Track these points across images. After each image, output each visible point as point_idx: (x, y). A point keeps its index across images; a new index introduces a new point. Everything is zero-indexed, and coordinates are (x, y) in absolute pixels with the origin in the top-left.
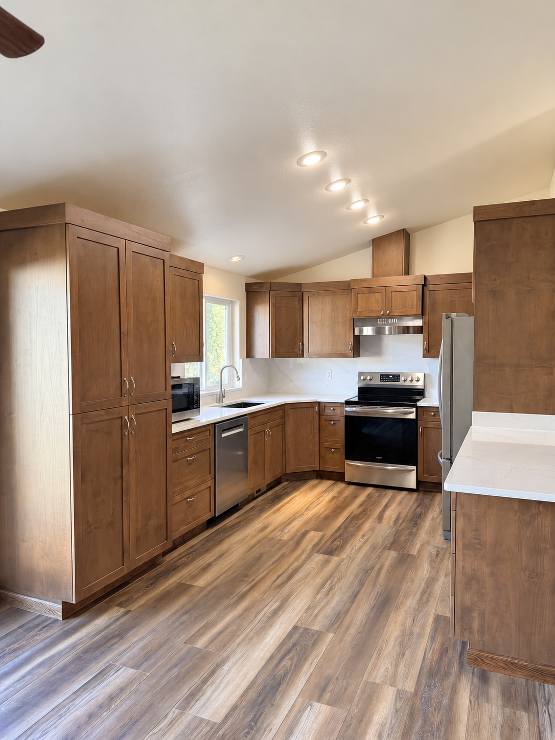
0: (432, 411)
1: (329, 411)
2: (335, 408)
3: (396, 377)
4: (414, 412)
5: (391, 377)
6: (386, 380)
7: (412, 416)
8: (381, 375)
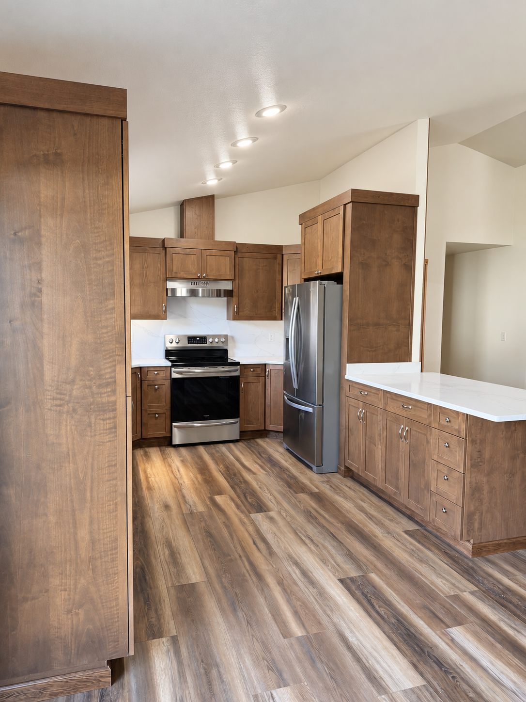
0: (252, 368)
1: (151, 376)
2: (159, 372)
3: (203, 339)
4: (238, 370)
5: (198, 339)
6: (194, 342)
7: (237, 374)
8: (188, 337)
